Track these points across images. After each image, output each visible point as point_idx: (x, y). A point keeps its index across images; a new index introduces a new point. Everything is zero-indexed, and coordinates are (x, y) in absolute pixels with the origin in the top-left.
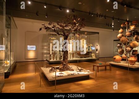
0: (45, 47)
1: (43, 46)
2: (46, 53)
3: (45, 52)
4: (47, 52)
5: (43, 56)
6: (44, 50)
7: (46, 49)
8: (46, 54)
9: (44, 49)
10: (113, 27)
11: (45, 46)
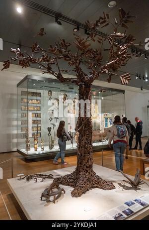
0: (15, 123)
1: (9, 120)
2: (17, 134)
3: (15, 132)
4: (20, 132)
5: (10, 142)
6: (11, 128)
7: (17, 126)
8: (17, 138)
9: (13, 126)
10: (147, 80)
11: (13, 119)
